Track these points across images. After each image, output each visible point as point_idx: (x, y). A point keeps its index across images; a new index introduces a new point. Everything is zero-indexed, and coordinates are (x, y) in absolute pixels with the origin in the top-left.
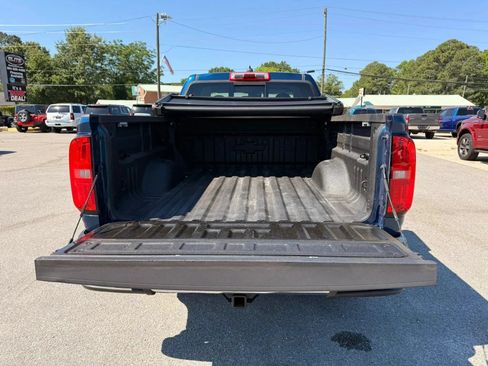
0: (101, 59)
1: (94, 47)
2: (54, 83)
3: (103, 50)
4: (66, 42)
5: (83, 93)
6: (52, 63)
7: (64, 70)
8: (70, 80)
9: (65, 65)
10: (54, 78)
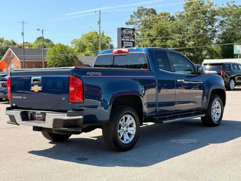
0: (211, 21)
1: (206, 11)
2: (169, 46)
3: (214, 13)
4: (183, 10)
5: (192, 54)
6: (170, 30)
7: (178, 35)
8: (182, 43)
9: (180, 31)
10: (169, 42)
